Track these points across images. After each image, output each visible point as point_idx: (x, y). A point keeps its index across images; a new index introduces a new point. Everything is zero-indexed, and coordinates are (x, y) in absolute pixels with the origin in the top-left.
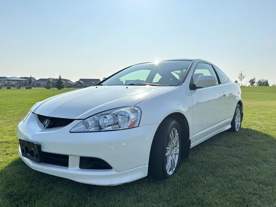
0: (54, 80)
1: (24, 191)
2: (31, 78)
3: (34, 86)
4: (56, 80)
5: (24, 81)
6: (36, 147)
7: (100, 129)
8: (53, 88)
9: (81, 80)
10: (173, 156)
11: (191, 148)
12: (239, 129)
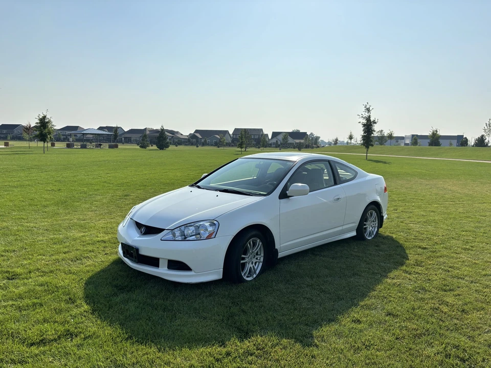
0: (152, 131)
1: (126, 284)
2: (117, 128)
3: (121, 142)
4: (157, 131)
6: (135, 250)
7: (185, 238)
8: (152, 146)
9: (197, 131)
10: (254, 263)
11: (279, 257)
12: (373, 236)
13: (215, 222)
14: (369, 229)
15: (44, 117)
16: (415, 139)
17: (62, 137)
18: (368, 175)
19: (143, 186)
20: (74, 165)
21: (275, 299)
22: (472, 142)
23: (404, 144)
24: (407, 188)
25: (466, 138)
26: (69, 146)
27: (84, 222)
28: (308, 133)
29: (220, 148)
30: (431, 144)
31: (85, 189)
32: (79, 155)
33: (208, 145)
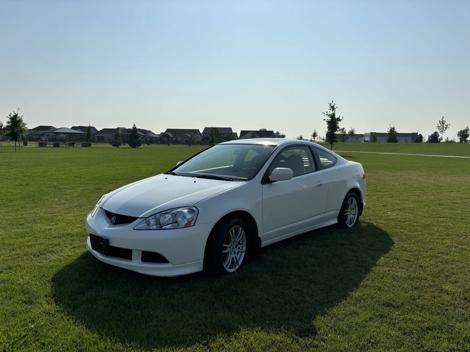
0: (124, 130)
2: (90, 128)
3: (94, 141)
4: (129, 130)
5: (79, 134)
6: (104, 241)
7: (160, 227)
8: (124, 144)
9: (168, 130)
10: (236, 253)
11: (262, 246)
12: (353, 224)
13: (194, 209)
14: (350, 216)
15: (16, 116)
16: (374, 136)
17: (35, 137)
18: (347, 162)
19: (116, 180)
20: (46, 162)
21: (262, 291)
22: (426, 139)
23: (363, 141)
24: (375, 179)
25: (420, 135)
26: (41, 145)
27: (51, 215)
28: (275, 132)
29: (191, 146)
30: (389, 141)
31: (55, 184)
32: (51, 153)
33: (179, 143)
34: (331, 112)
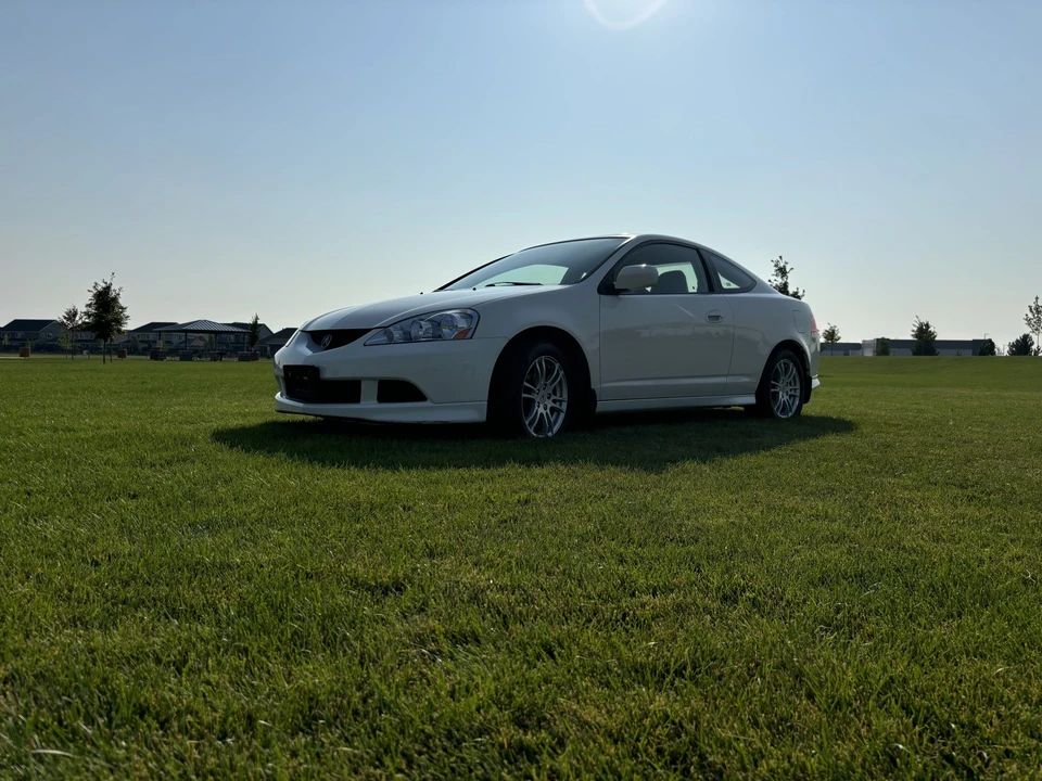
2: (255, 327)
3: (263, 354)
5: (232, 337)
6: (311, 372)
7: (411, 339)
10: (548, 409)
11: (598, 409)
12: (790, 414)
13: (472, 313)
14: (783, 397)
15: (108, 288)
16: (884, 346)
26: (155, 356)
30: (917, 352)
34: (780, 281)
